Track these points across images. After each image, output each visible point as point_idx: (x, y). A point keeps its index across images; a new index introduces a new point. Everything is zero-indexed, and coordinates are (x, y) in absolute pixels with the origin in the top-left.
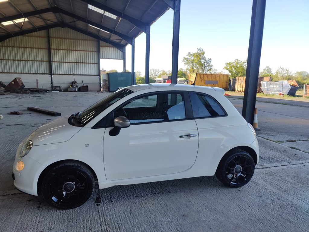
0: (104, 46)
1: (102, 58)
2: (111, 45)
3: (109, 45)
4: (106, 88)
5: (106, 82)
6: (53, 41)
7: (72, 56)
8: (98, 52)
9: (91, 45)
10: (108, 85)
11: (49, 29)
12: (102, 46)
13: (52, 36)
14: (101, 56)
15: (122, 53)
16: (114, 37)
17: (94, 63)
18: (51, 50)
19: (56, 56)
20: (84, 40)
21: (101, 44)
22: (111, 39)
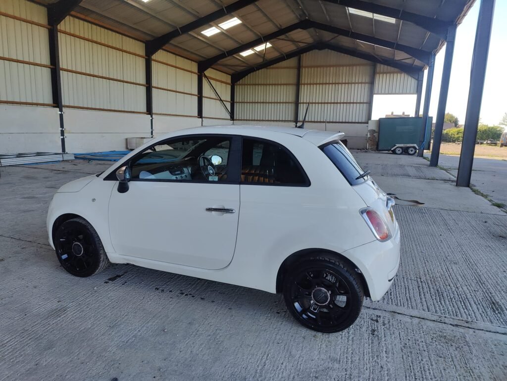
0: (383, 73)
1: (378, 94)
2: (396, 70)
3: (392, 69)
4: (373, 145)
5: (375, 134)
6: (304, 71)
7: (329, 93)
8: (372, 83)
9: (361, 72)
10: (377, 140)
11: (301, 55)
12: (380, 73)
13: (304, 65)
14: (376, 90)
15: (416, 82)
16: (400, 56)
17: (362, 103)
18: (300, 86)
19: (306, 94)
20: (349, 65)
21: (378, 70)
22: (397, 58)
